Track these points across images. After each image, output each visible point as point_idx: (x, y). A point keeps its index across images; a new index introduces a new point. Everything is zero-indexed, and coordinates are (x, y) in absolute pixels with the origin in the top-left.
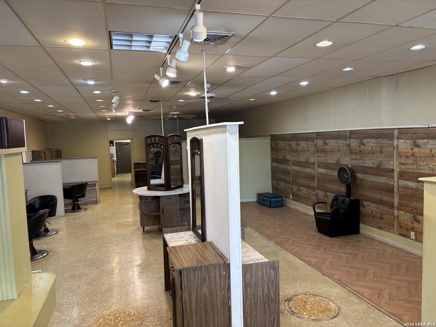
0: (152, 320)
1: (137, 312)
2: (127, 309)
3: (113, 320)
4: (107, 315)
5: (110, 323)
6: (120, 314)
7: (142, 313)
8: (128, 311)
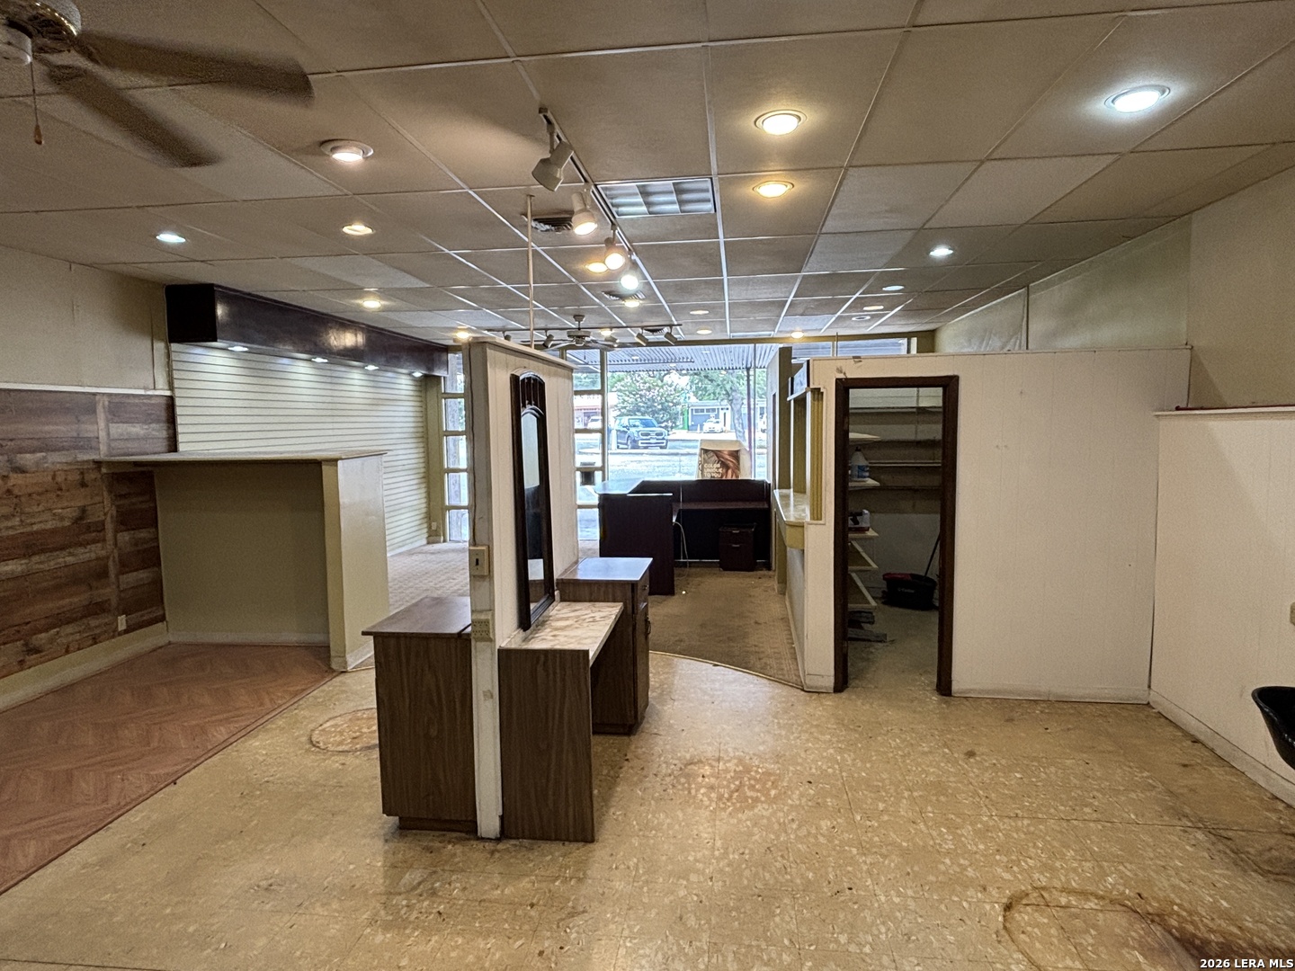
0: (664, 765)
1: (690, 792)
2: (714, 805)
3: (746, 788)
4: (762, 802)
5: (752, 782)
6: (731, 796)
7: (680, 787)
8: (710, 799)
